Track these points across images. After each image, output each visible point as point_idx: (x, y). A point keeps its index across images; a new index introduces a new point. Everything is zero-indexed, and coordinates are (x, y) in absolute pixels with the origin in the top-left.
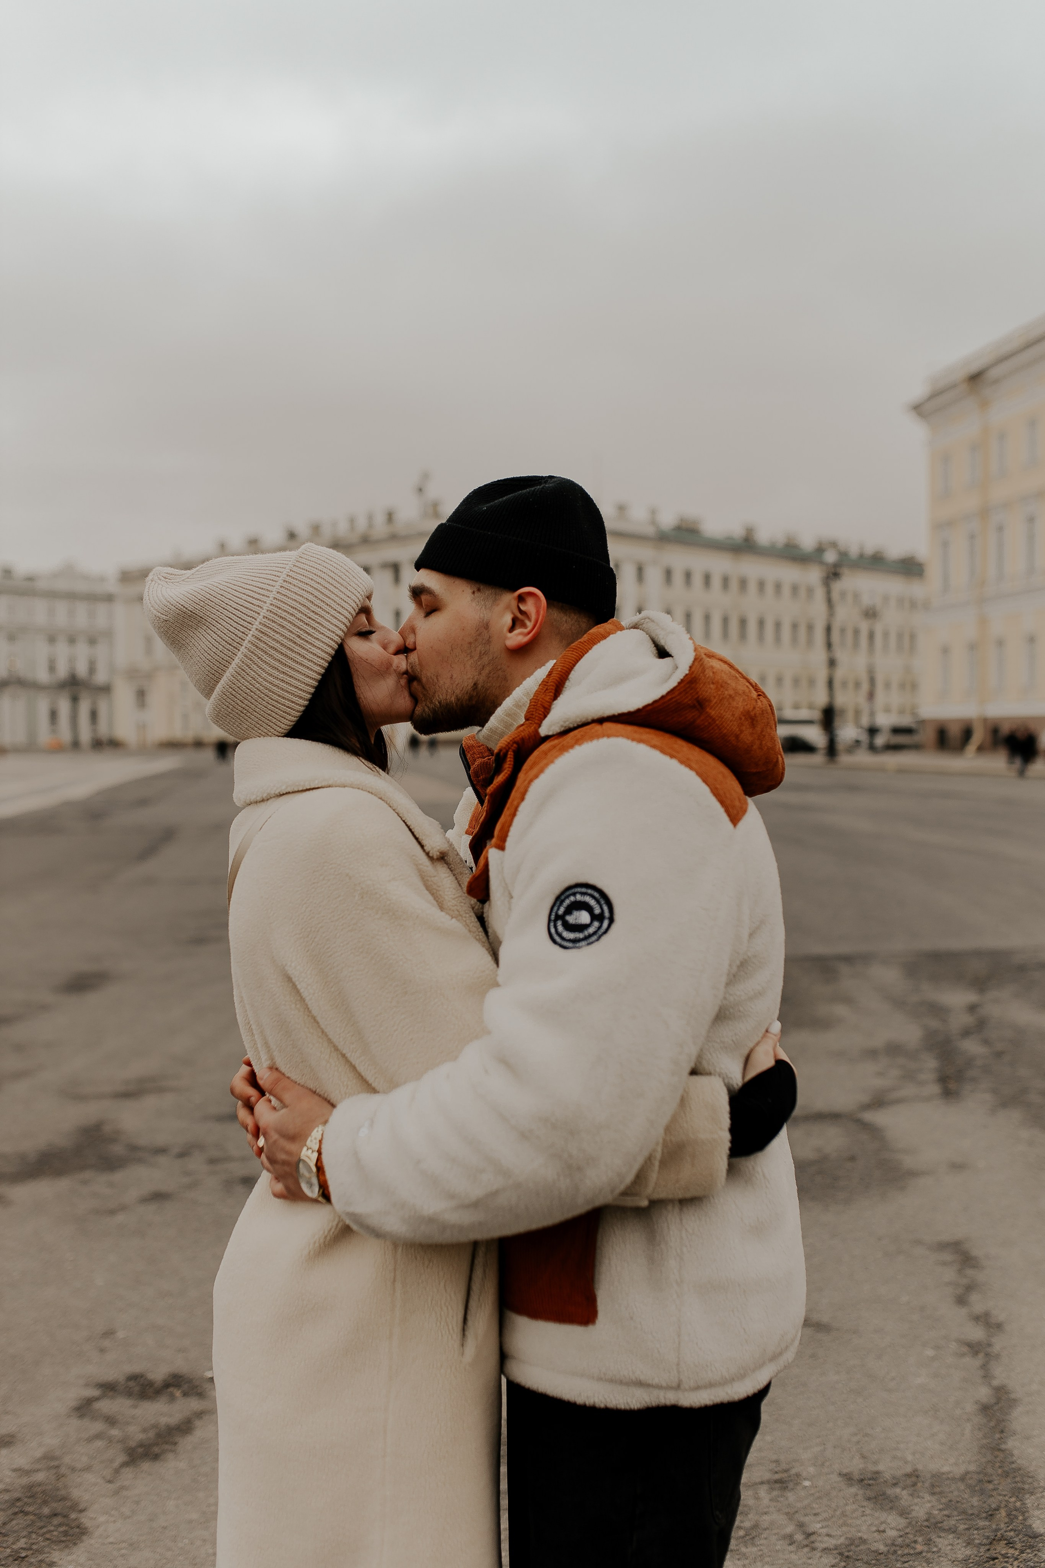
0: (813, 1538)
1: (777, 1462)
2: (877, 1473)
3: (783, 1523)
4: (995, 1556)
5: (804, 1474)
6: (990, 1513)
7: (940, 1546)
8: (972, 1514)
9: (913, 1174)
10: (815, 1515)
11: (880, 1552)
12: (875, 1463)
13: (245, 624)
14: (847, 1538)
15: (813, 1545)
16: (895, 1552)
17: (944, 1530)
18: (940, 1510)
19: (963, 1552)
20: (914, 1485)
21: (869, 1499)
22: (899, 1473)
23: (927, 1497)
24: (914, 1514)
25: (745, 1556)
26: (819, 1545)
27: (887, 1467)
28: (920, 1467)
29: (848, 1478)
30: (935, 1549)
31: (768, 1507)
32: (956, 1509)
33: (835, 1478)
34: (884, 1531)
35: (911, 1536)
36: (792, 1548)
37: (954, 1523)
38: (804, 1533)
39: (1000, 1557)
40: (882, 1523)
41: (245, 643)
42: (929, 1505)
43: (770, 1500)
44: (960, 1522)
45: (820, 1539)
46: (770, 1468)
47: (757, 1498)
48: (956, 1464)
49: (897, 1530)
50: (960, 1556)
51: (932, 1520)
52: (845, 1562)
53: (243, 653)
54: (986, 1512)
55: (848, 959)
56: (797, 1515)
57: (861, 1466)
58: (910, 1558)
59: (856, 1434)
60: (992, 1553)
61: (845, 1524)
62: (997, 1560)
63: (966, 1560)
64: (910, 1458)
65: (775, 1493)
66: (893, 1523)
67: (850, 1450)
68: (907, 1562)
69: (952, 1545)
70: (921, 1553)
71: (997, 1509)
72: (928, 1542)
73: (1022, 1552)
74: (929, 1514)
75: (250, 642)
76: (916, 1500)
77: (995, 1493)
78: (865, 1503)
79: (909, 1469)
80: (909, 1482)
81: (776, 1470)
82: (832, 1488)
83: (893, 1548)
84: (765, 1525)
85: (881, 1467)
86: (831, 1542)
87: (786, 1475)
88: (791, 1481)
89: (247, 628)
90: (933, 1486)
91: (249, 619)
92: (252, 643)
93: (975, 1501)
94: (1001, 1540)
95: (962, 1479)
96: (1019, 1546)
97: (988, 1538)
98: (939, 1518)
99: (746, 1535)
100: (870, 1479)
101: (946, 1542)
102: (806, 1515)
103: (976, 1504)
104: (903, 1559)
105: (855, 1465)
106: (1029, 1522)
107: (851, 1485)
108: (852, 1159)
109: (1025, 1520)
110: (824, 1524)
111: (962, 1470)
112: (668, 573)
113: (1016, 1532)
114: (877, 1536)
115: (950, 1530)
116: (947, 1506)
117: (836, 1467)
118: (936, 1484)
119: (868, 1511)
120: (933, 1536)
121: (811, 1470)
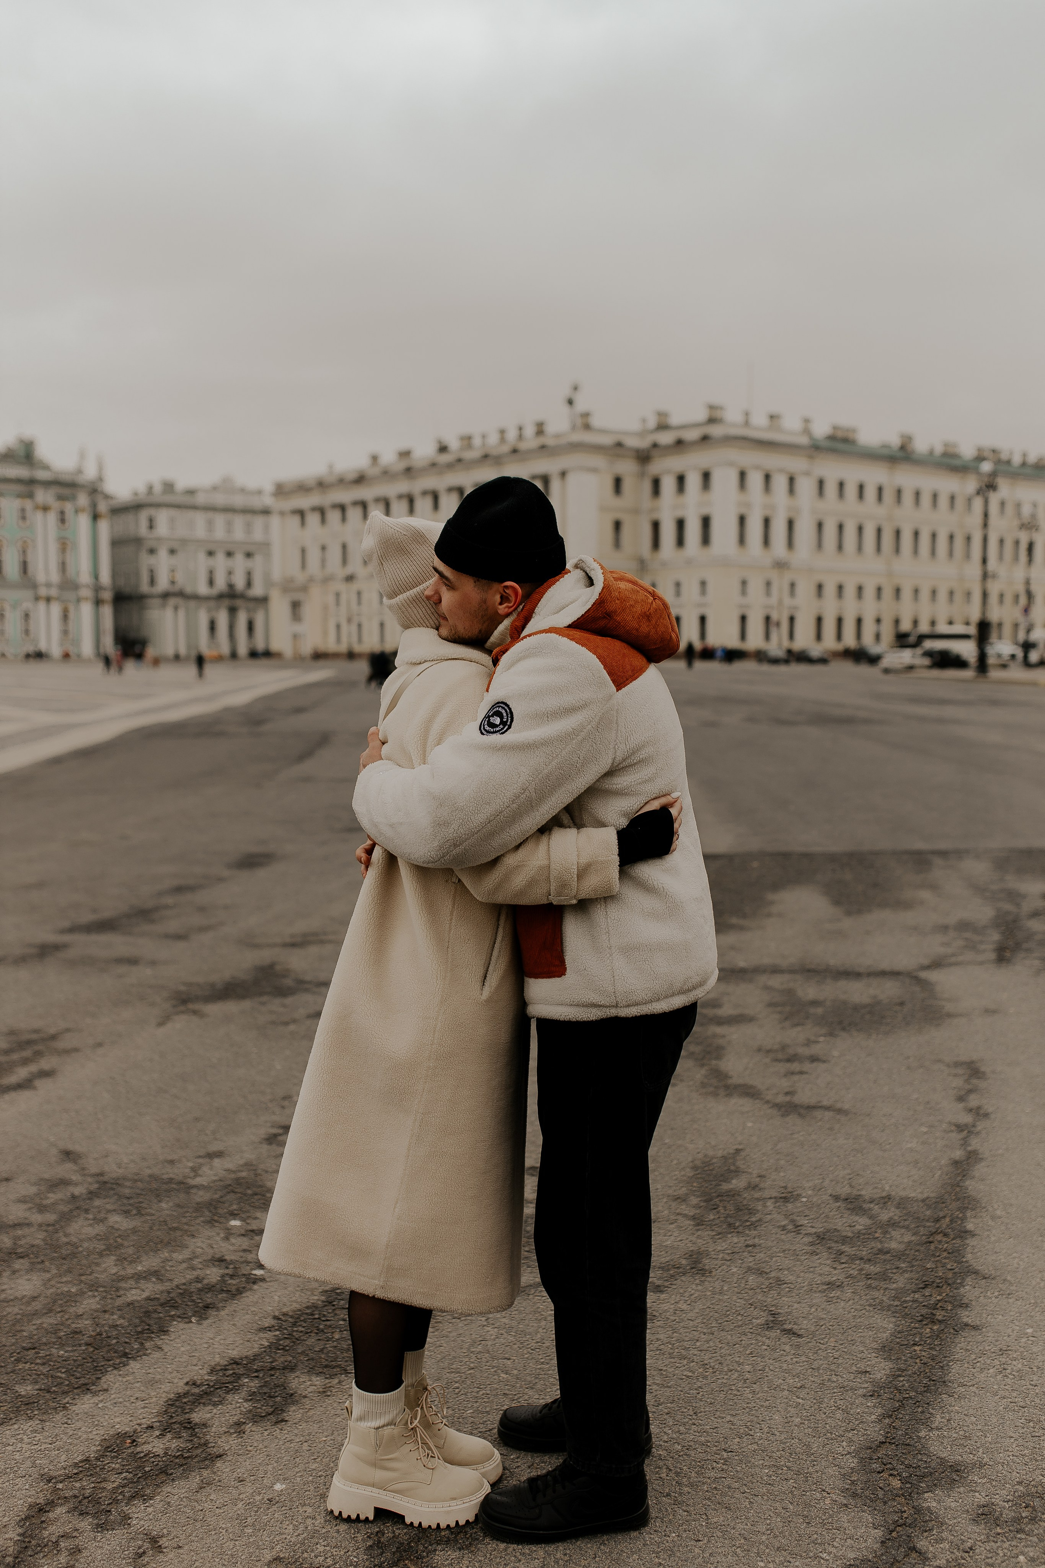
0: (799, 1228)
1: (785, 1187)
2: (860, 1195)
3: (780, 1219)
4: (933, 1241)
5: (804, 1195)
6: (937, 1219)
7: (893, 1235)
8: (923, 1219)
9: (950, 1015)
10: (805, 1216)
11: (848, 1236)
12: (859, 1190)
14: (825, 1229)
15: (800, 1232)
16: (859, 1237)
17: (899, 1227)
18: (900, 1217)
19: (908, 1237)
20: (886, 1203)
21: (849, 1209)
22: (876, 1196)
23: (893, 1209)
24: (879, 1218)
25: (748, 1235)
26: (804, 1231)
27: (867, 1193)
28: (893, 1193)
29: (836, 1198)
30: (888, 1236)
31: (772, 1211)
32: (912, 1216)
33: (826, 1197)
34: (854, 1226)
35: (873, 1229)
36: (783, 1232)
38: (795, 1225)
40: (854, 1222)
42: (891, 1214)
43: (774, 1207)
44: (913, 1223)
45: (805, 1228)
46: (779, 1190)
47: (765, 1206)
48: (922, 1193)
49: (864, 1226)
50: (906, 1240)
51: (892, 1222)
52: (820, 1240)
54: (934, 1218)
55: (942, 853)
56: (791, 1216)
57: (849, 1192)
58: (869, 1240)
59: (850, 1174)
60: (931, 1239)
61: (825, 1222)
63: (910, 1242)
64: (887, 1188)
65: (778, 1204)
66: (861, 1222)
67: (842, 1183)
68: (866, 1242)
69: (902, 1234)
70: (878, 1238)
71: (944, 1217)
72: (886, 1233)
73: (953, 1239)
74: (891, 1218)
76: (884, 1211)
77: (945, 1209)
78: (845, 1211)
79: (884, 1194)
80: (882, 1201)
81: (783, 1192)
82: (822, 1203)
83: (857, 1235)
84: (767, 1220)
85: (863, 1193)
86: (813, 1230)
87: (790, 1195)
88: (793, 1198)
90: (899, 1204)
93: (928, 1213)
94: (940, 1233)
95: (923, 1201)
96: (952, 1237)
97: (930, 1232)
98: (898, 1221)
99: (751, 1225)
100: (853, 1199)
101: (899, 1233)
102: (799, 1216)
104: (863, 1241)
105: (844, 1190)
106: (965, 1224)
107: (837, 1202)
108: (901, 1004)
109: (962, 1223)
110: (811, 1221)
111: (925, 1195)
112: (821, 483)
113: (953, 1229)
114: (848, 1228)
115: (903, 1227)
116: (906, 1214)
117: (829, 1192)
118: (902, 1203)
119: (846, 1215)
120: (890, 1230)
121: (810, 1192)
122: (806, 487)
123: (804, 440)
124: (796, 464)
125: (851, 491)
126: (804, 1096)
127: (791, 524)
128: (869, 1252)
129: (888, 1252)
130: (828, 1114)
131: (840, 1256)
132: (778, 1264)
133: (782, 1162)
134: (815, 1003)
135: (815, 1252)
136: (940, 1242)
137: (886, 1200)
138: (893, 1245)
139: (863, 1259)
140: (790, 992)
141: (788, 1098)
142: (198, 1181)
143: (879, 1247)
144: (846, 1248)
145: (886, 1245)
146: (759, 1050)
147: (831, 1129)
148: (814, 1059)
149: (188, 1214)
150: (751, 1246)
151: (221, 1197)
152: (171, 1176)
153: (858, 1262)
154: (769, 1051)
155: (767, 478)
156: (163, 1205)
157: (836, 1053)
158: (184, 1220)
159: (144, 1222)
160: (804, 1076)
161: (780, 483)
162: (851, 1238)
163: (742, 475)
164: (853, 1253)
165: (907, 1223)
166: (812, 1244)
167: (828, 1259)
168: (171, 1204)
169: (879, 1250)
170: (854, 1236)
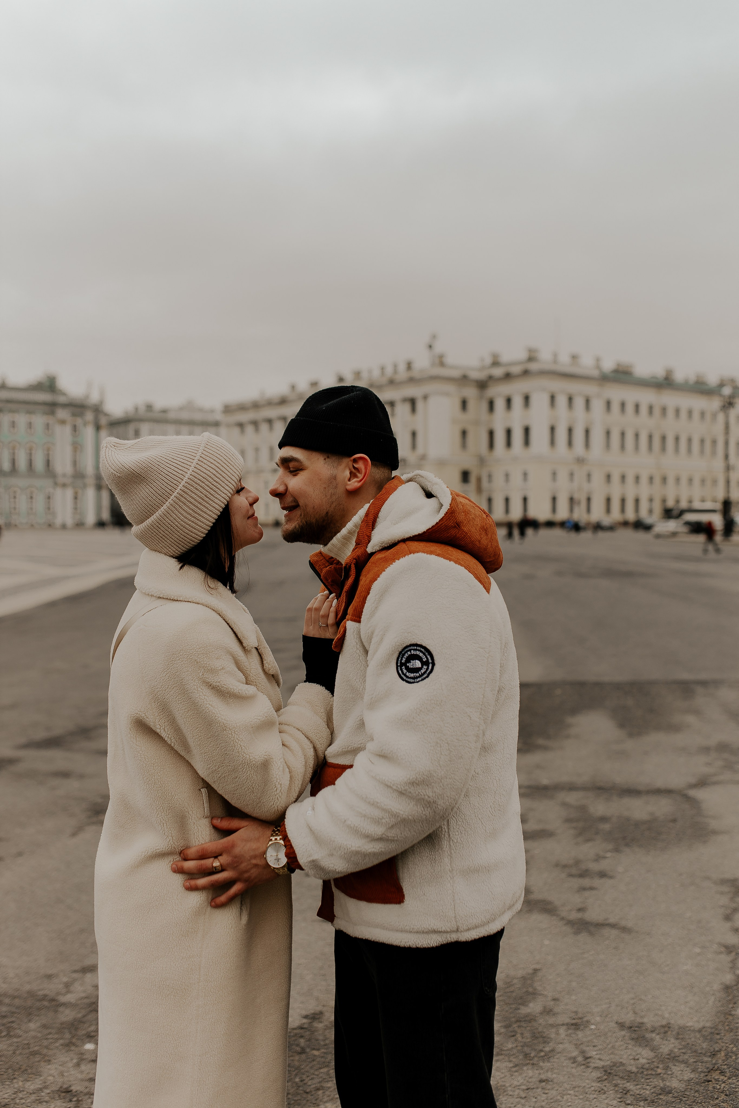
0: (588, 1060)
1: (576, 1012)
2: (642, 1023)
3: (571, 1050)
4: (710, 1079)
5: (592, 1021)
6: (713, 1053)
7: (673, 1071)
8: (700, 1053)
9: (714, 832)
10: (594, 1046)
11: (632, 1072)
12: (642, 1017)
13: (173, 485)
14: (611, 1062)
15: (588, 1065)
16: (642, 1072)
17: (679, 1062)
18: (680, 1049)
19: (688, 1075)
20: (666, 1032)
21: (633, 1039)
22: (657, 1024)
23: (673, 1040)
24: (661, 1050)
25: (542, 1068)
26: (592, 1065)
27: (649, 1020)
28: (672, 1022)
29: (621, 1025)
30: (669, 1073)
31: (564, 1039)
32: (691, 1049)
33: (613, 1025)
34: (638, 1059)
35: (655, 1064)
36: (573, 1065)
37: (687, 1057)
38: (584, 1056)
39: (713, 1080)
40: (637, 1055)
41: (172, 497)
42: (672, 1045)
43: (566, 1035)
44: (691, 1057)
45: (594, 1061)
46: (571, 1016)
47: (558, 1034)
48: (698, 1022)
49: (647, 1059)
50: (686, 1078)
51: (673, 1055)
52: (607, 1076)
53: (170, 503)
54: (710, 1052)
55: (704, 683)
56: (581, 1046)
57: (632, 1019)
58: (652, 1076)
59: (633, 999)
60: (709, 1078)
61: (612, 1053)
62: (710, 1082)
63: (689, 1080)
64: (667, 1015)
65: (570, 1031)
66: (645, 1055)
67: (627, 1008)
68: (649, 1079)
69: (682, 1071)
70: (660, 1074)
71: (720, 1051)
72: (667, 1068)
73: (729, 1078)
74: (671, 1051)
75: (175, 496)
76: (665, 1042)
77: (720, 1041)
78: (630, 1042)
79: (664, 1023)
80: (662, 1030)
81: (574, 1017)
82: (609, 1031)
83: (641, 1070)
84: (559, 1050)
85: (645, 1020)
86: (601, 1064)
87: (580, 1021)
88: (583, 1025)
89: (173, 487)
90: (678, 1034)
91: (175, 482)
92: (177, 497)
93: (705, 1045)
94: (716, 1070)
95: (700, 1031)
96: (728, 1074)
97: (708, 1068)
98: (677, 1054)
99: (545, 1055)
100: (636, 1027)
101: (679, 1069)
102: (588, 1046)
103: (705, 1047)
104: (646, 1077)
105: (628, 1018)
107: (623, 1030)
108: (674, 821)
110: (599, 1052)
111: (701, 1025)
112: (608, 404)
113: (729, 1066)
114: (632, 1062)
115: (683, 1062)
116: (685, 1047)
117: (615, 1018)
118: (681, 1033)
119: (630, 1046)
120: (671, 1065)
121: (598, 1019)
122: (598, 405)
123: (595, 373)
124: (591, 389)
125: (630, 408)
126: (593, 915)
127: (587, 432)
128: (652, 1091)
129: (670, 1092)
130: (614, 932)
131: (625, 1096)
132: (569, 1104)
133: (574, 984)
134: (603, 819)
135: (603, 1089)
136: (717, 1080)
137: (666, 1029)
138: (674, 1084)
139: (647, 1100)
140: (583, 809)
141: (579, 915)
142: (70, 998)
143: (662, 1085)
144: (630, 1086)
145: (668, 1084)
146: (557, 865)
147: (616, 948)
148: (602, 875)
149: (49, 1036)
150: (544, 1081)
151: (84, 1016)
152: (46, 992)
153: (642, 1103)
154: (565, 866)
155: (570, 399)
156: (32, 1025)
157: (620, 869)
158: (45, 1043)
159: (11, 1045)
160: (594, 892)
161: (579, 403)
162: (636, 1074)
163: (553, 398)
164: (638, 1092)
165: (686, 1057)
166: (600, 1080)
167: (614, 1099)
168: (38, 1024)
169: (661, 1089)
170: (638, 1072)
